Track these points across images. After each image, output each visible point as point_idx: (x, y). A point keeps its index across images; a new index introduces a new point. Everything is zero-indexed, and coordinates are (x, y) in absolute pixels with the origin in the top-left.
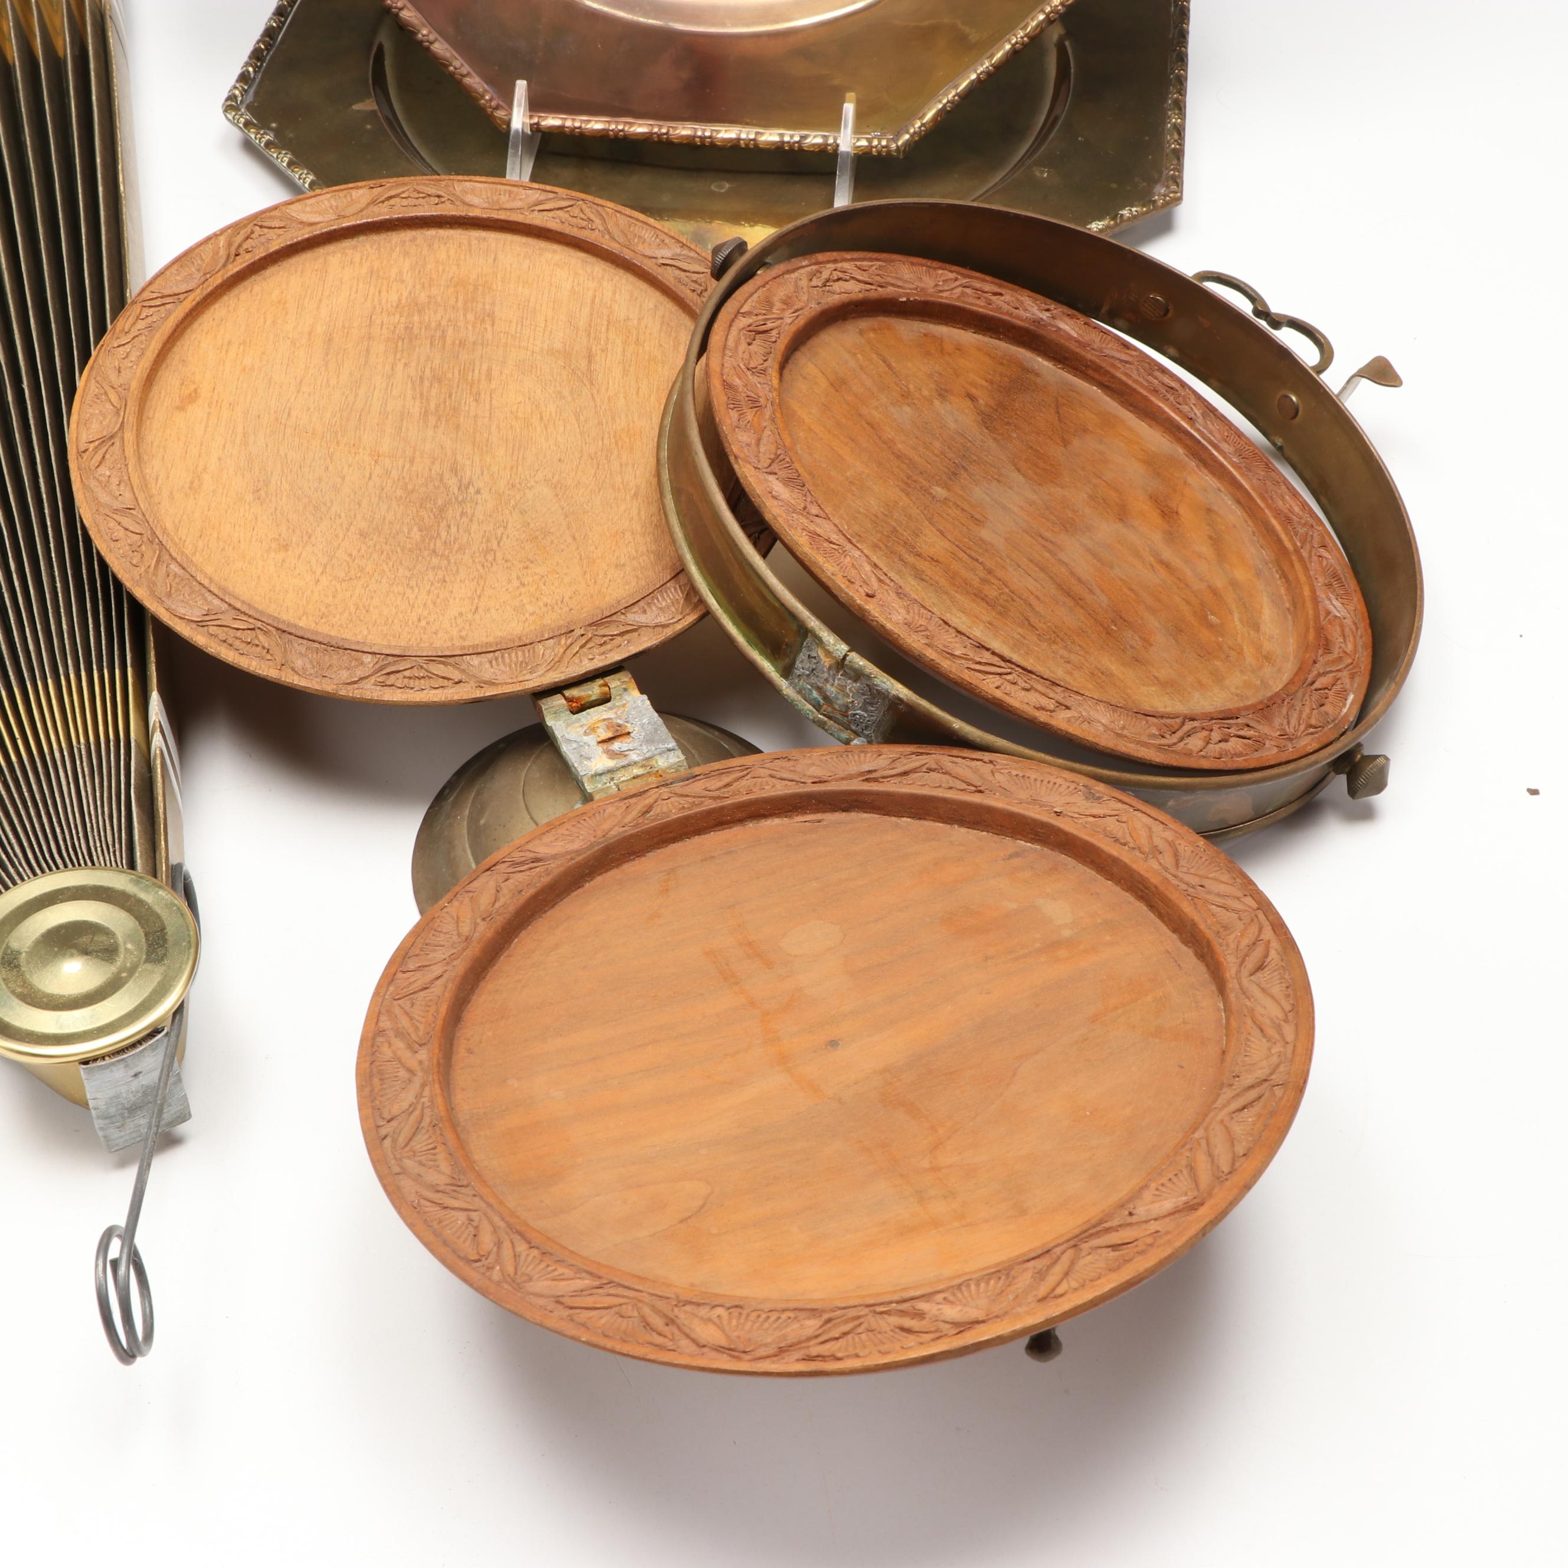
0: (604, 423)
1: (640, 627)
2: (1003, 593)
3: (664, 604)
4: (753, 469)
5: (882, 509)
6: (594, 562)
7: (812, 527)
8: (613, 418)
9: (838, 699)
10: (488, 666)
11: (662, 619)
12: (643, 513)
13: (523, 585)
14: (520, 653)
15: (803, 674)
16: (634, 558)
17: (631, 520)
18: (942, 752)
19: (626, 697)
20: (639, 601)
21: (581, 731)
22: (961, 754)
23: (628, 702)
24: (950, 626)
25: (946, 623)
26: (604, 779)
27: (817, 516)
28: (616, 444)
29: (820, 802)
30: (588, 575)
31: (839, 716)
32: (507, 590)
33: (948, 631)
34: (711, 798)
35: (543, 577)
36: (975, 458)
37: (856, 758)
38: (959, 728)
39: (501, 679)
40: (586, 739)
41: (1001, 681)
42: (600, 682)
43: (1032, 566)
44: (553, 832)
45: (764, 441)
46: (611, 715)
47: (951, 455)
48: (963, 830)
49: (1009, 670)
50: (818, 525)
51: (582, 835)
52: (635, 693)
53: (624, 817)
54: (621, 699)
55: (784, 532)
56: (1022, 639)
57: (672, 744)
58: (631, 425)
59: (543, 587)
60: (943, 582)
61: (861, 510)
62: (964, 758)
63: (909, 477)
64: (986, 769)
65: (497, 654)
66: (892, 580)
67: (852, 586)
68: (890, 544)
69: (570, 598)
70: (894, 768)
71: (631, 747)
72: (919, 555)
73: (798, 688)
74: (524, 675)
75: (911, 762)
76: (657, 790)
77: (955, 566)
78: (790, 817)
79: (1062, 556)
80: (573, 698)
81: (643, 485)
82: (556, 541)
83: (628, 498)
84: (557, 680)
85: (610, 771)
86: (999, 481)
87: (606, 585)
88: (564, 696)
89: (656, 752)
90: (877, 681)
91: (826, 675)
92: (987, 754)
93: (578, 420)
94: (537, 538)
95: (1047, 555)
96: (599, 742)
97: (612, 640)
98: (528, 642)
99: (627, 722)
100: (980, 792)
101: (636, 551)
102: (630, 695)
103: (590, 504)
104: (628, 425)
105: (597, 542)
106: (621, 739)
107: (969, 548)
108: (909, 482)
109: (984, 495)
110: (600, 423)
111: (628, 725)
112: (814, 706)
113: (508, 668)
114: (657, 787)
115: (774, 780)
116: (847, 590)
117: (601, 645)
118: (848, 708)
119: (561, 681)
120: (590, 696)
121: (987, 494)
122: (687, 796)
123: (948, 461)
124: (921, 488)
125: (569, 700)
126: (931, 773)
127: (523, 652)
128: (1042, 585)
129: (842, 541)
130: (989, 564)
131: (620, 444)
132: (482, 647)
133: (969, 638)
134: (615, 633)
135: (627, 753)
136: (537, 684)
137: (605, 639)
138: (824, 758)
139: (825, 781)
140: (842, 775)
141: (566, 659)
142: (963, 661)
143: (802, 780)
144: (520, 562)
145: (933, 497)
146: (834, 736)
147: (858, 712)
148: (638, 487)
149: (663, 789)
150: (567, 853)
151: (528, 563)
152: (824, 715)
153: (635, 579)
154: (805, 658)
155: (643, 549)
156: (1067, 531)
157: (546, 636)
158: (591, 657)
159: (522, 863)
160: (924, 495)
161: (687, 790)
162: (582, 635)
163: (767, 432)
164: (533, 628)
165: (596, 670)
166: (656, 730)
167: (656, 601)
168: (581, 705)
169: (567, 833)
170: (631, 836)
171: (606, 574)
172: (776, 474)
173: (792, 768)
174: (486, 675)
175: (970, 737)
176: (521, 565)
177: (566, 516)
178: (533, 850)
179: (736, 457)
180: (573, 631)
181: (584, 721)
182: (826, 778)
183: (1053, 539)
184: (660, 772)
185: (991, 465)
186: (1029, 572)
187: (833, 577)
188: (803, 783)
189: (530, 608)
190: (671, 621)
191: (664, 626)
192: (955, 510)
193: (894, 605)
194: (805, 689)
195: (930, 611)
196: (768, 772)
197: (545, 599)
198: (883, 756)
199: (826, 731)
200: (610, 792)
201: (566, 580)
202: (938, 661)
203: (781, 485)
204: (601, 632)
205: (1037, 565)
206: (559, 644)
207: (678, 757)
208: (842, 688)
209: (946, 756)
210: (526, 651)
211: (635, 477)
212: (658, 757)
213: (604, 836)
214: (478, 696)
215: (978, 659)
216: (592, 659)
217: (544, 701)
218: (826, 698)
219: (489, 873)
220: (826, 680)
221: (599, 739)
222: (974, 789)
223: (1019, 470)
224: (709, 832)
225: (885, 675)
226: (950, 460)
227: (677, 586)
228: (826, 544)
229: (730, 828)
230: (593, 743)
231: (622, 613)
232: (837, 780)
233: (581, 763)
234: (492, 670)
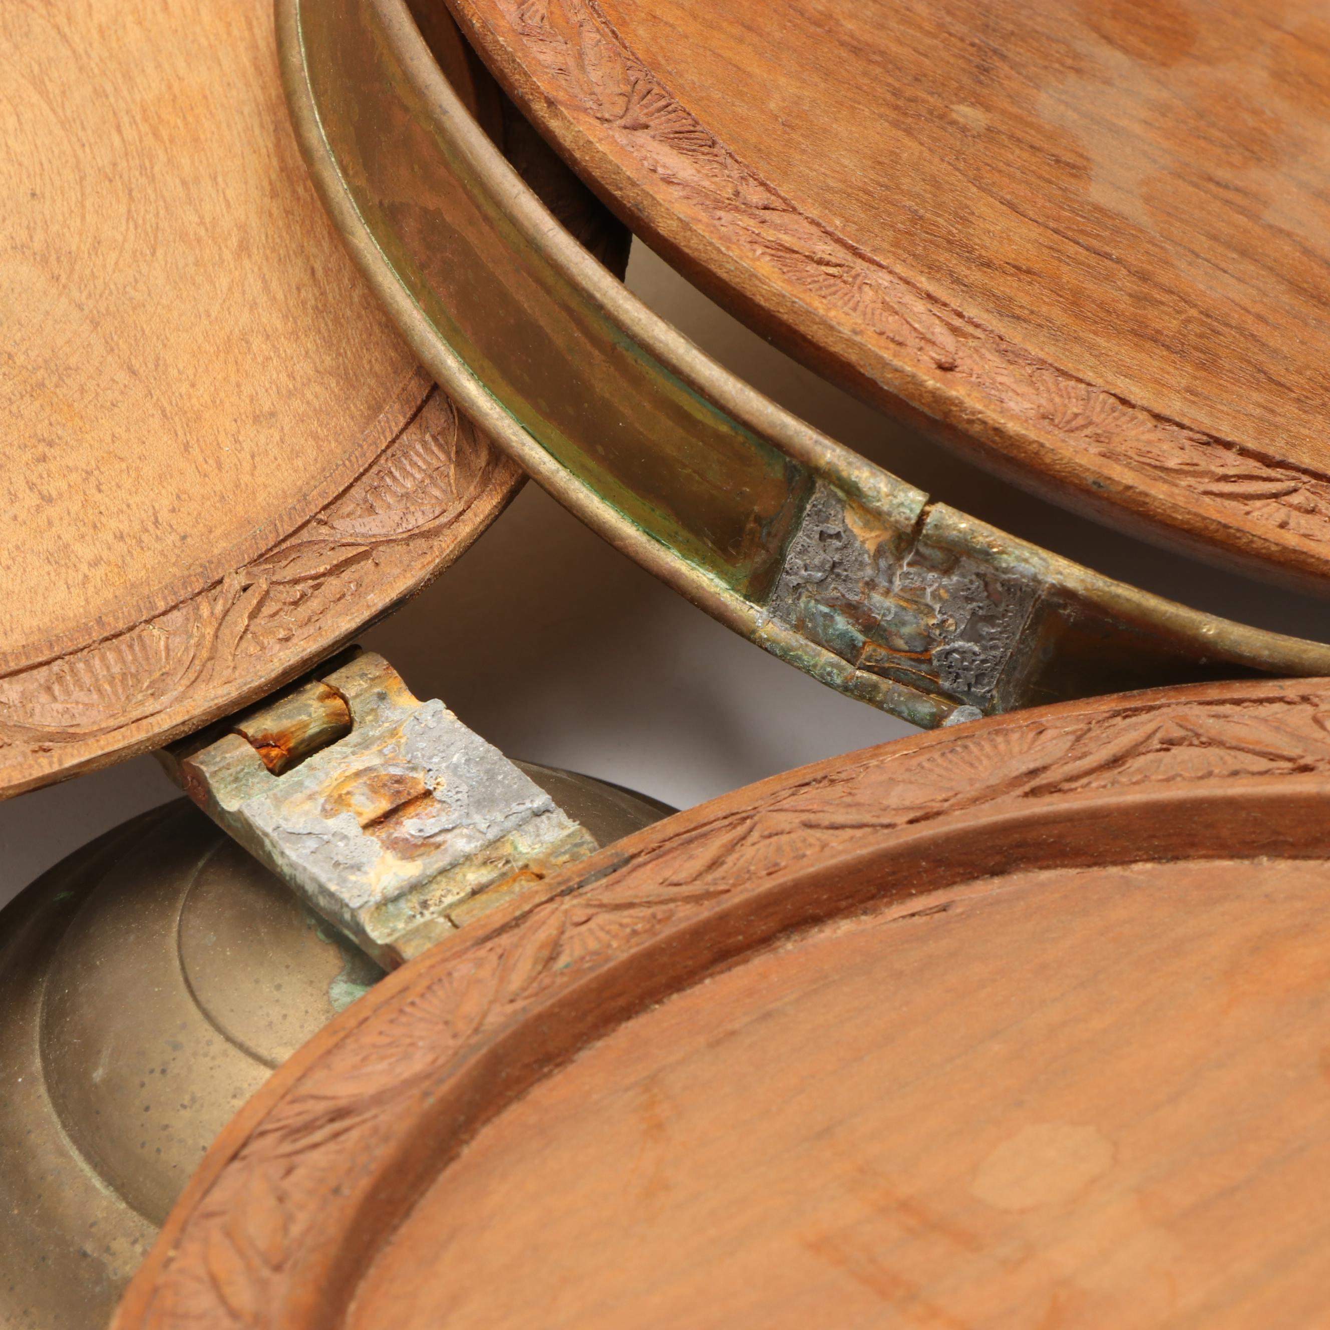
0: (109, 88)
1: (375, 545)
2: (1188, 320)
3: (409, 484)
4: (597, 123)
5: (872, 174)
6: (199, 418)
7: (770, 235)
8: (128, 77)
9: (904, 624)
10: (44, 698)
11: (420, 520)
12: (274, 285)
13: (48, 500)
14: (111, 656)
15: (808, 581)
16: (290, 394)
17: (253, 306)
18: (1183, 699)
19: (388, 713)
20: (351, 486)
21: (314, 808)
22: (1228, 695)
23: (400, 723)
24: (1133, 406)
25: (1124, 401)
26: (407, 907)
27: (766, 208)
28: (156, 135)
29: (939, 863)
30: (195, 451)
31: (906, 665)
32: (15, 518)
33: (1134, 418)
34: (688, 899)
35: (89, 473)
36: (1010, 27)
37: (988, 748)
38: (1219, 634)
39: (86, 722)
40: (332, 824)
41: (1284, 510)
42: (316, 689)
43: (1221, 249)
44: (351, 1045)
45: (590, 56)
46: (369, 759)
47: (959, 28)
48: (1284, 865)
49: (1292, 484)
50: (777, 227)
51: (421, 1038)
52: (407, 701)
53: (502, 980)
54: (376, 720)
55: (715, 255)
56: (1268, 416)
57: (541, 799)
58: (176, 85)
59: (99, 496)
60: (1059, 316)
61: (831, 183)
62: (1238, 702)
63: (896, 93)
64: (1301, 715)
65: (56, 667)
66: (977, 326)
67: (903, 351)
68: (920, 250)
69: (173, 510)
70: (1084, 755)
71: (445, 821)
72: (988, 265)
73: (793, 617)
74: (141, 703)
75: (1117, 735)
76: (550, 907)
77: (1069, 275)
78: (875, 911)
79: (1269, 217)
80: (265, 737)
81: (254, 222)
82: (91, 385)
83: (228, 255)
84: (221, 701)
85: (416, 887)
86: (1078, 71)
87: (247, 466)
88: (245, 736)
89: (509, 824)
90: (1007, 561)
91: (869, 572)
92: (1288, 683)
93: (44, 93)
94: (42, 385)
95: (1241, 220)
96: (366, 827)
97: (317, 587)
98: (121, 626)
99: (414, 769)
100: (1306, 769)
101: (291, 376)
102: (394, 707)
103: (141, 285)
104: (170, 87)
105: (190, 372)
106: (411, 810)
107: (1082, 232)
108: (900, 103)
109: (1062, 108)
110: (100, 93)
111: (420, 775)
112: (839, 653)
113: (95, 696)
114: (551, 900)
115: (818, 833)
116: (897, 363)
117: (296, 603)
118: (929, 641)
119: (234, 703)
120: (306, 726)
121: (1067, 104)
122: (631, 905)
123: (960, 44)
124: (931, 112)
125: (260, 744)
126: (1175, 750)
127: (119, 651)
128: (1259, 289)
129: (841, 255)
130: (1134, 258)
131: (164, 133)
132: (17, 657)
133: (1181, 426)
134: (322, 570)
135: (439, 839)
136: (179, 719)
137: (298, 587)
138: (914, 762)
139: (938, 814)
140: (970, 791)
141: (225, 652)
142: (1191, 481)
143: (885, 821)
144: (23, 447)
145: (964, 129)
146: (899, 715)
147: (959, 644)
148: (242, 227)
149: (568, 902)
150: (409, 1083)
151: (42, 448)
152: (869, 669)
153: (311, 442)
154: (815, 541)
155: (303, 368)
156: (1259, 160)
157: (161, 606)
158: (282, 634)
159: (309, 1127)
160: (945, 129)
161: (622, 894)
162: (245, 589)
163: (590, 37)
164: (108, 594)
165: (304, 662)
166: (491, 775)
167: (388, 481)
168: (289, 750)
169: (383, 1040)
170: (540, 1018)
171: (236, 441)
172: (646, 127)
173: (849, 799)
174: (47, 721)
175: (1246, 651)
176: (28, 456)
177: (96, 325)
178: (321, 1092)
179: (551, 103)
180: (220, 582)
181: (311, 785)
182: (936, 806)
183: (1240, 184)
184: (535, 868)
185: (1049, 38)
186: (1223, 265)
187: (858, 338)
188: (888, 826)
189: (85, 551)
190: (443, 520)
191: (427, 535)
192: (1018, 151)
193: (1000, 379)
194: (812, 617)
195: (1080, 381)
196: (797, 819)
197: (113, 524)
198: (1049, 733)
199: (880, 705)
200: (436, 932)
201: (148, 471)
202: (1141, 487)
203: (666, 149)
204: (289, 573)
205: (1229, 246)
206: (198, 618)
207: (561, 826)
208: (913, 596)
209: (1195, 706)
210: (124, 647)
211: (228, 206)
212: (515, 836)
213: (476, 1031)
214: (47, 770)
215: (1221, 471)
216: (287, 639)
217: (201, 755)
218: (871, 627)
219: (236, 1165)
220: (871, 585)
221: (364, 820)
222: (1289, 765)
223: (1108, 39)
224: (701, 981)
225: (1025, 543)
226: (962, 40)
227: (428, 437)
228: (811, 268)
229: (746, 961)
230: (354, 830)
231: (321, 522)
232: (962, 806)
233: (343, 881)
234: (59, 706)
